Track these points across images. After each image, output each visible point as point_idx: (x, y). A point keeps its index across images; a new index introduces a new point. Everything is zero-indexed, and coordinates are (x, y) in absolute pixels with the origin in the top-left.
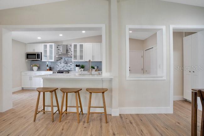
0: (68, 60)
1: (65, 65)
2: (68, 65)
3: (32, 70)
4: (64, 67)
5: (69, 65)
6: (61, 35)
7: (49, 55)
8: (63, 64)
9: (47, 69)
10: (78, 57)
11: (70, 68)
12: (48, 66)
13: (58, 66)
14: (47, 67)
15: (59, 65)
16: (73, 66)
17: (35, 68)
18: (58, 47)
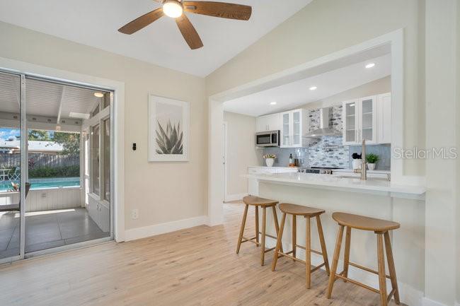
0: (333, 143)
1: (328, 154)
2: (334, 155)
3: (265, 165)
4: (324, 158)
5: (336, 154)
6: (313, 88)
7: (292, 135)
8: (322, 153)
9: (291, 162)
10: (357, 134)
11: (340, 161)
12: (291, 157)
13: (312, 157)
14: (291, 160)
15: (315, 155)
16: (346, 157)
17: (270, 161)
18: (311, 116)
